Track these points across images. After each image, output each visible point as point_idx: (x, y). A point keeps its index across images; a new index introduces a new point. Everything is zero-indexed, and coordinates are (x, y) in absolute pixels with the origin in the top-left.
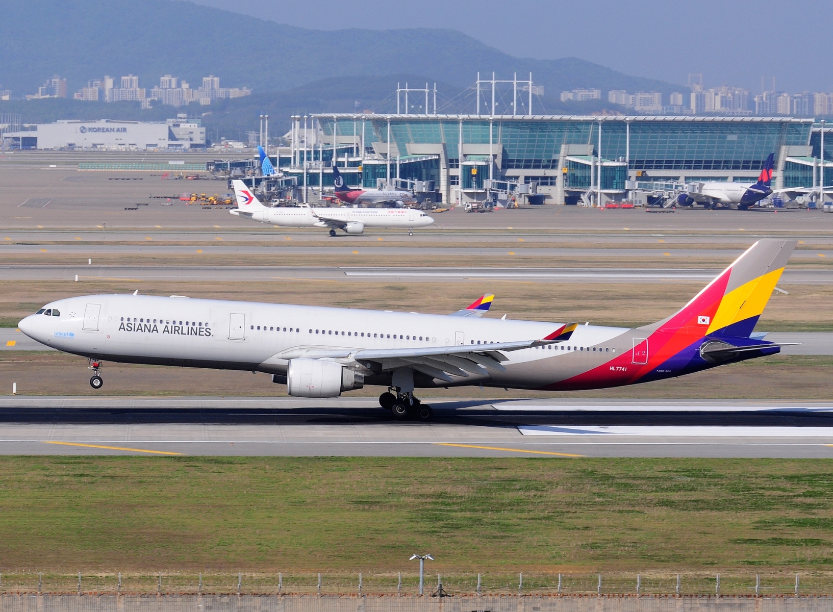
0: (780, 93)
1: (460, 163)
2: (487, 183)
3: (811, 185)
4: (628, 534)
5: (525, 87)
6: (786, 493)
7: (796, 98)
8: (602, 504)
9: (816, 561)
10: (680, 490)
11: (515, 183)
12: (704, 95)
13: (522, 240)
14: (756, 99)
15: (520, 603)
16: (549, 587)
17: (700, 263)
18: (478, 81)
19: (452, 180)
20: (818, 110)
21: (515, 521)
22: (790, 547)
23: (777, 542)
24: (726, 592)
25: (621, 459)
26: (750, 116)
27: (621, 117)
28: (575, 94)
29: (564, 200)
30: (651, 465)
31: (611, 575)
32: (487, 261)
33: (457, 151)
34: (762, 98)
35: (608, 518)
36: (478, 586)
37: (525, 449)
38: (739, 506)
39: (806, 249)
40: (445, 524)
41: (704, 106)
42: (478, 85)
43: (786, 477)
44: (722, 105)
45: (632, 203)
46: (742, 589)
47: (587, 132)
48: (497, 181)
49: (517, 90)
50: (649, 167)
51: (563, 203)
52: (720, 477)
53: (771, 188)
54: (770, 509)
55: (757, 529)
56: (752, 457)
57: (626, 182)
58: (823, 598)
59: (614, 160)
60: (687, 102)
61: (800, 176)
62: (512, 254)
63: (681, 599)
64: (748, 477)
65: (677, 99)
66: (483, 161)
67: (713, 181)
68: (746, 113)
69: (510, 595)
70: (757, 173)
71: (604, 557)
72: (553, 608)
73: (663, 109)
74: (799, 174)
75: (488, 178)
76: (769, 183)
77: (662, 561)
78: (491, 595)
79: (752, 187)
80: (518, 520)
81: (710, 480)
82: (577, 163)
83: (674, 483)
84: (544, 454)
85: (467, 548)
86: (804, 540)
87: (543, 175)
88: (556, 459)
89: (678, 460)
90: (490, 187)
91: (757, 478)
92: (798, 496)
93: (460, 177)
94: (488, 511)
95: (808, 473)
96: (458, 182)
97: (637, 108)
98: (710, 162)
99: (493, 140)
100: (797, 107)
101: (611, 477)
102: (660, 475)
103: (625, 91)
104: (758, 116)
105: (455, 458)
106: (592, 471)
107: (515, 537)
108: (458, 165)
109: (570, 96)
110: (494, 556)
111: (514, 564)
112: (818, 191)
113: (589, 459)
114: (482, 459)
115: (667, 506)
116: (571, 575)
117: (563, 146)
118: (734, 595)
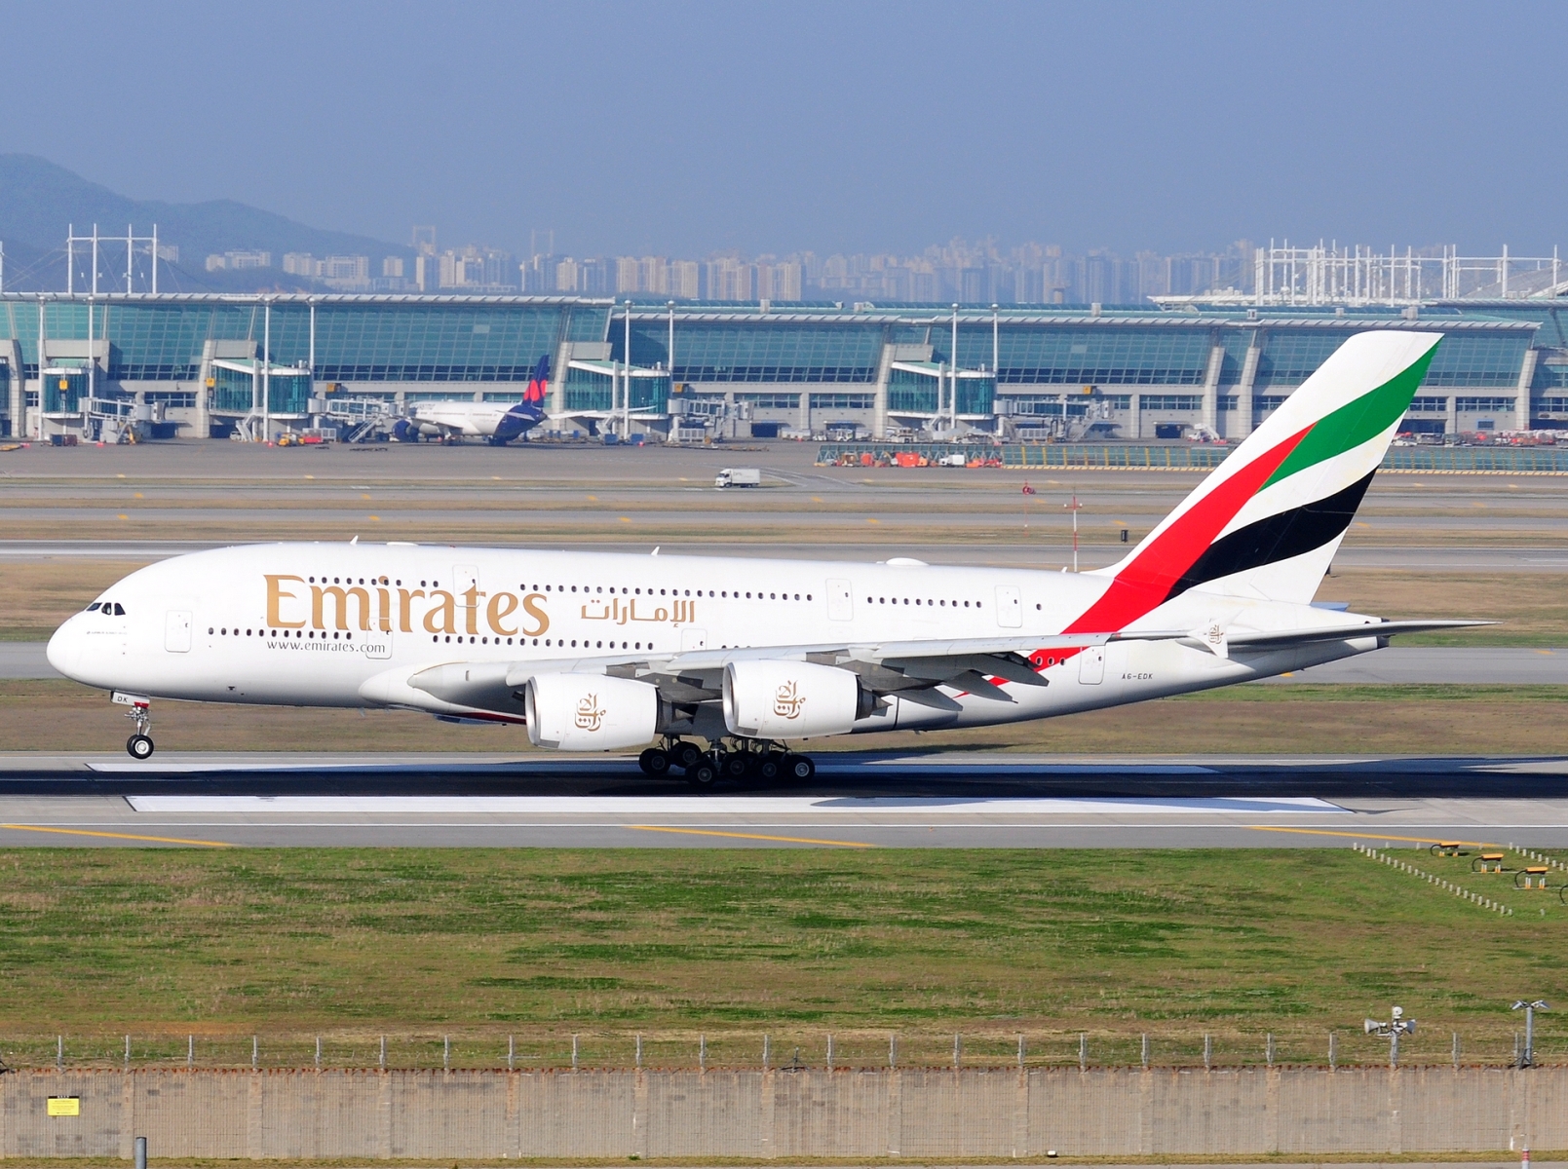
0: (561, 258)
1: (41, 371)
2: (84, 403)
3: (609, 406)
4: (304, 972)
5: (147, 248)
6: (561, 905)
7: (586, 265)
8: (263, 922)
9: (609, 1014)
10: (388, 900)
11: (129, 404)
12: (439, 261)
13: (140, 495)
14: (522, 267)
15: (127, 1083)
16: (173, 1058)
17: (427, 532)
18: (71, 238)
19: (29, 399)
20: (622, 286)
21: (120, 951)
22: (567, 991)
23: (547, 983)
24: (463, 1063)
25: (293, 849)
26: (512, 294)
27: (302, 296)
28: (229, 259)
29: (208, 430)
30: (343, 860)
31: (276, 1038)
32: (83, 530)
33: (36, 351)
34: (532, 264)
35: (272, 946)
36: (60, 1055)
37: (137, 834)
38: (485, 925)
39: (600, 510)
40: (10, 956)
41: (438, 280)
42: (70, 245)
43: (561, 879)
44: (467, 277)
45: (320, 435)
46: (487, 1060)
47: (246, 321)
48: (100, 401)
49: (133, 253)
50: (348, 378)
51: (207, 435)
52: (454, 878)
53: (545, 411)
54: (535, 930)
55: (513, 962)
56: (506, 846)
57: (310, 400)
58: (617, 1074)
59: (290, 366)
60: (410, 271)
61: (591, 391)
62: (124, 517)
63: (388, 1076)
64: (500, 879)
65: (395, 266)
66: (77, 368)
67: (450, 400)
68: (506, 289)
69: (110, 1070)
70: (522, 387)
71: (266, 1007)
72: (180, 1090)
73: (372, 283)
74: (589, 388)
75: (85, 394)
76: (540, 403)
77: (359, 1015)
78: (79, 1070)
79: (511, 411)
80: (127, 950)
81: (437, 883)
82: (231, 370)
83: (379, 889)
84: (171, 843)
85: (44, 994)
86: (589, 981)
87: (175, 390)
88: (189, 850)
89: (386, 851)
90: (90, 410)
91: (513, 880)
92: (581, 908)
93: (40, 394)
94: (77, 935)
95: (596, 873)
96: (37, 402)
97: (329, 282)
98: (446, 369)
99: (93, 334)
100: (589, 280)
101: (277, 878)
102: (358, 875)
103: (309, 255)
104: (525, 294)
105: (26, 849)
106: (247, 870)
107: (121, 976)
108: (38, 374)
109: (221, 262)
110: (89, 1008)
111: (120, 1020)
112: (621, 416)
113: (242, 850)
114: (69, 850)
115: (368, 925)
116: (210, 1036)
117: (208, 344)
118: (473, 1070)
